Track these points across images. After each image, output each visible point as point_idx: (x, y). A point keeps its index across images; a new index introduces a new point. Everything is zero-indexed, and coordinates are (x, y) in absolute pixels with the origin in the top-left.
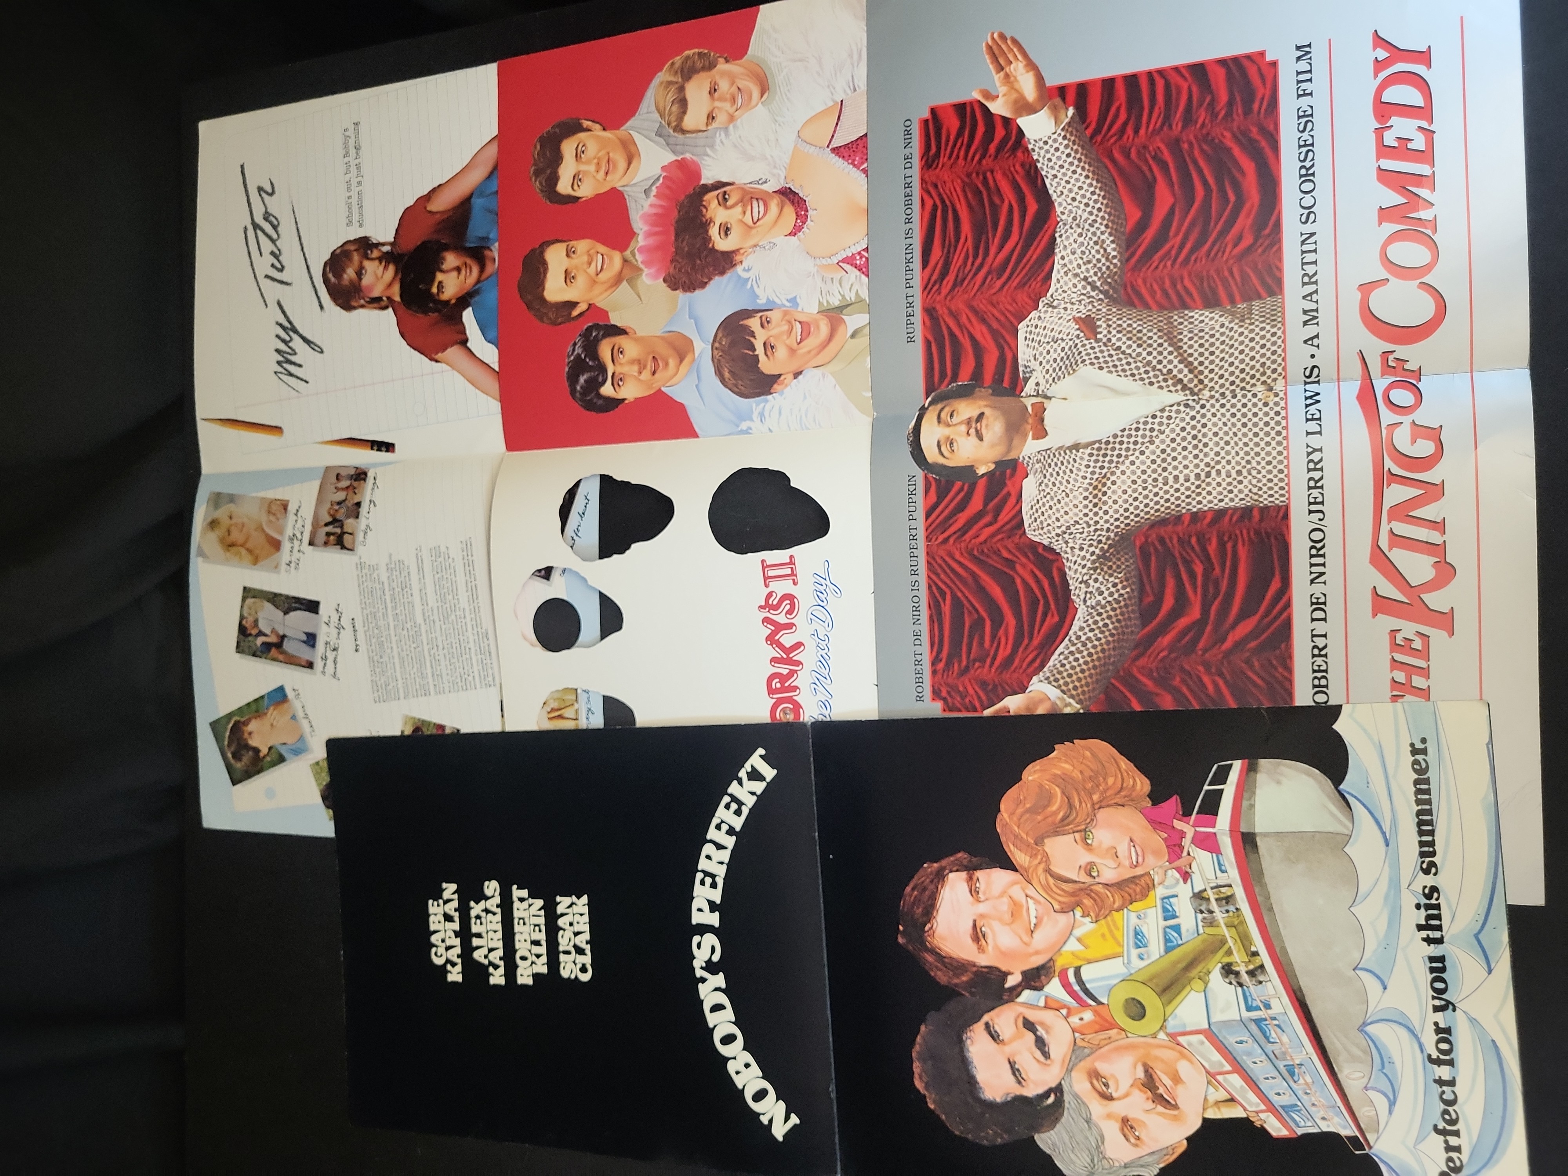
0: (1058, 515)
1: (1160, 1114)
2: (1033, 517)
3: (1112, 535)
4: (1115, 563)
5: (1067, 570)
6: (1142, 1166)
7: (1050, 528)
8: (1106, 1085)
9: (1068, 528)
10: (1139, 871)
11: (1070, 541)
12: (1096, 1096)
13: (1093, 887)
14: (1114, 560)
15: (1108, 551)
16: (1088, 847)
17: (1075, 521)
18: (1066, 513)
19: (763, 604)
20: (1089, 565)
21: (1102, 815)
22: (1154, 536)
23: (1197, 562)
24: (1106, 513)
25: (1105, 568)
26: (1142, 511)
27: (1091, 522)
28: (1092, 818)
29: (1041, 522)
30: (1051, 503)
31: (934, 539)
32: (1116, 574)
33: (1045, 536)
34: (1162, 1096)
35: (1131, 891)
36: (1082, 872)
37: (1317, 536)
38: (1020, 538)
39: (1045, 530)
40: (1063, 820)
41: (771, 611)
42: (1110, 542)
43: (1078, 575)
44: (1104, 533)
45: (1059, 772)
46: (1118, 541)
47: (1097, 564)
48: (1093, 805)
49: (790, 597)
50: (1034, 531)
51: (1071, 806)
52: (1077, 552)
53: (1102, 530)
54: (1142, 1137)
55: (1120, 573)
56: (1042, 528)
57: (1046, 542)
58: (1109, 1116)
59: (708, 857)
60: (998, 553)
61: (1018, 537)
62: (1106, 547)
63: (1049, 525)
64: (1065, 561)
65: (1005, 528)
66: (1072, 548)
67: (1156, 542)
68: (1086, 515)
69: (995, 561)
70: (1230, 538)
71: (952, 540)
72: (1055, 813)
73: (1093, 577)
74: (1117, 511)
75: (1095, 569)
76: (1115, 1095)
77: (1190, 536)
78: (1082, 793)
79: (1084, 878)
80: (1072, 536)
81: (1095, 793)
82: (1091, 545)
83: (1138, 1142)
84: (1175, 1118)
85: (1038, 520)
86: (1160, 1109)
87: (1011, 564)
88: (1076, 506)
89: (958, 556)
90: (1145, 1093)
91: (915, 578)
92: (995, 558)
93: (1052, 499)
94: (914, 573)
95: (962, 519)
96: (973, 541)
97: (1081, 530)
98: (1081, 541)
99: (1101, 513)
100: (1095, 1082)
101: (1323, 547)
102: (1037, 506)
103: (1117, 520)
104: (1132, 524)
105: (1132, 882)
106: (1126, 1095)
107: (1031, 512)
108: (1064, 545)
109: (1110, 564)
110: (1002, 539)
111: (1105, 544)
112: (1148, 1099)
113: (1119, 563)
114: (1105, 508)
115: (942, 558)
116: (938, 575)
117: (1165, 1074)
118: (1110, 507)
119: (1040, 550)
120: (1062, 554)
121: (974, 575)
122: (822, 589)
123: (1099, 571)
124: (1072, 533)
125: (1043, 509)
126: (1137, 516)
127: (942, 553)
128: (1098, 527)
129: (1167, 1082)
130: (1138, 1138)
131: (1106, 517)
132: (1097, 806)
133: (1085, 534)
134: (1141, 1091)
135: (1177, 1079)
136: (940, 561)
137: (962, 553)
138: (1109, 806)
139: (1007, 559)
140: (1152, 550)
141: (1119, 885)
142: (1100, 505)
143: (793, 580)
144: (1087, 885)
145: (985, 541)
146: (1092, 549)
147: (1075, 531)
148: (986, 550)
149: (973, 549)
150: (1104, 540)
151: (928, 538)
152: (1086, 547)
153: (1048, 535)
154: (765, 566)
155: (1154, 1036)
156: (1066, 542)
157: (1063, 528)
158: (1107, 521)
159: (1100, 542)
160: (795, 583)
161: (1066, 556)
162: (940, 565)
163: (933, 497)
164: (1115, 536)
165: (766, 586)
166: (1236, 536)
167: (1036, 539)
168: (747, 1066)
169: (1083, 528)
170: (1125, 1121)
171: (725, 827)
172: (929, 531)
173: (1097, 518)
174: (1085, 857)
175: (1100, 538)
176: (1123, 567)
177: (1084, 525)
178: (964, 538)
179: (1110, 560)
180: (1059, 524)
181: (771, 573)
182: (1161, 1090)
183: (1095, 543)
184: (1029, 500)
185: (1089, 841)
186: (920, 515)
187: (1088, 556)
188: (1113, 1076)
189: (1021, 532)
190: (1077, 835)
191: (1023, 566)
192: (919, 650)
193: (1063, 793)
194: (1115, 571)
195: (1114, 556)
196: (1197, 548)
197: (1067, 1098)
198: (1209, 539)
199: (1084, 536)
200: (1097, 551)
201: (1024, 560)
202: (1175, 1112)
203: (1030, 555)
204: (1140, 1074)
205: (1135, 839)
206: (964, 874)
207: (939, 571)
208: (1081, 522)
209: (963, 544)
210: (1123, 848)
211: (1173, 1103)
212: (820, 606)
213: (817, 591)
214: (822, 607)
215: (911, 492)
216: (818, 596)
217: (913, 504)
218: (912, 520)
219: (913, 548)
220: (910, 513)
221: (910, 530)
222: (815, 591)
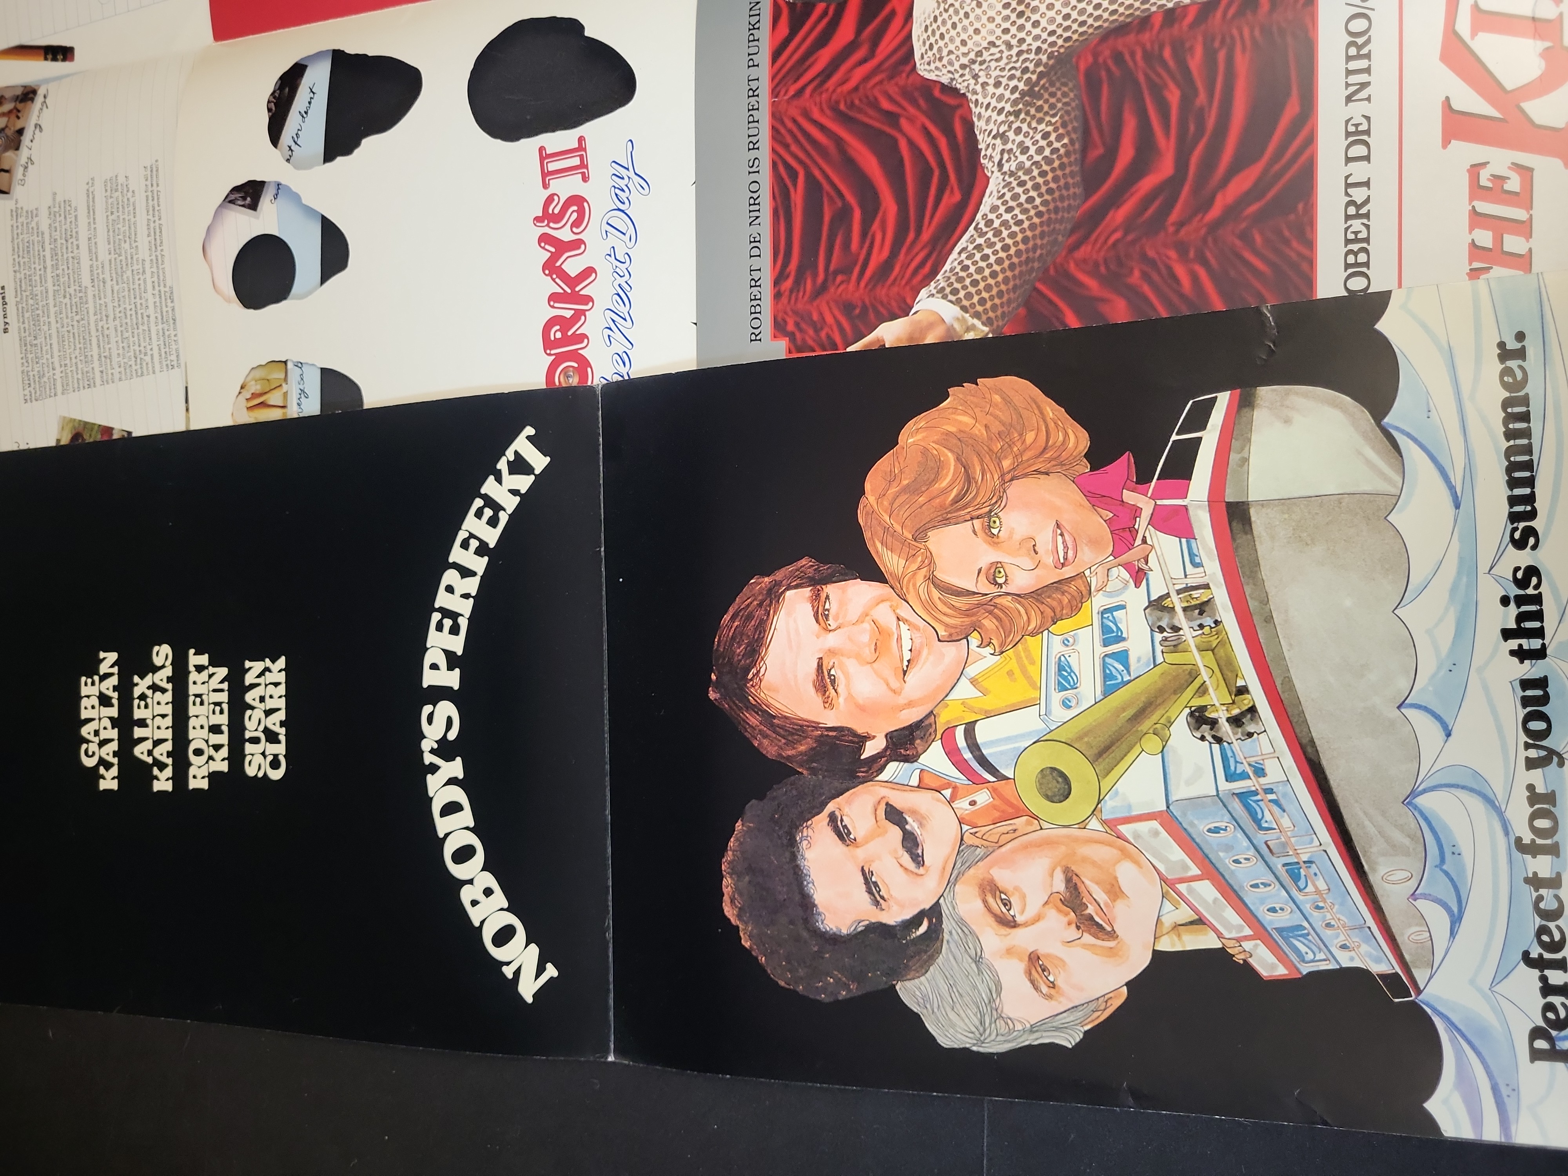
0: (964, 36)
1: (1086, 946)
2: (928, 44)
3: (1044, 58)
4: (1046, 101)
5: (975, 119)
6: (1057, 1029)
7: (953, 57)
8: (1007, 904)
9: (979, 54)
10: (1068, 572)
11: (981, 74)
12: (991, 920)
13: (998, 601)
14: (1046, 96)
15: (1037, 83)
16: (992, 538)
17: (989, 43)
18: (977, 31)
19: (541, 215)
20: (1008, 108)
21: (1014, 490)
22: (1107, 53)
23: (1172, 85)
24: (1036, 24)
25: (1033, 111)
26: (1091, 15)
27: (1014, 42)
28: (999, 497)
29: (940, 50)
30: (955, 19)
31: (782, 93)
32: (1048, 118)
33: (945, 71)
34: (1091, 918)
35: (1054, 604)
36: (982, 577)
37: (1358, 25)
38: (908, 76)
39: (945, 61)
40: (956, 501)
41: (552, 225)
42: (1041, 69)
43: (991, 126)
44: (1032, 56)
45: (952, 429)
46: (1053, 66)
47: (1021, 106)
48: (1002, 476)
49: (577, 201)
50: (929, 64)
51: (969, 479)
52: (991, 89)
53: (1029, 51)
54: (1060, 983)
55: (1054, 116)
56: (941, 59)
57: (945, 80)
58: (1010, 952)
59: (450, 589)
60: (874, 104)
61: (904, 75)
62: (1034, 77)
63: (950, 52)
64: (972, 106)
65: (887, 65)
66: (984, 85)
67: (1110, 62)
68: (1006, 31)
69: (871, 117)
70: (1223, 42)
71: (808, 91)
72: (945, 491)
73: (1014, 126)
74: (1052, 21)
75: (1017, 114)
76: (1019, 919)
77: (1161, 47)
78: (987, 459)
79: (985, 587)
80: (984, 67)
81: (1006, 457)
82: (1012, 78)
83: (1052, 991)
84: (1112, 953)
85: (936, 48)
86: (1088, 938)
87: (892, 118)
88: (991, 20)
89: (816, 115)
90: (1067, 914)
91: (754, 154)
92: (871, 112)
93: (957, 12)
94: (754, 147)
95: (825, 56)
96: (839, 90)
97: (998, 55)
98: (998, 73)
99: (1028, 26)
100: (990, 900)
101: (1368, 41)
102: (935, 26)
103: (1052, 33)
104: (1075, 37)
105: (1057, 589)
106: (1037, 919)
107: (925, 36)
108: (972, 82)
109: (1040, 103)
110: (881, 82)
111: (1033, 72)
112: (1069, 924)
113: (1052, 100)
114: (1035, 17)
115: (794, 121)
116: (787, 146)
117: (1097, 883)
118: (1043, 15)
119: (937, 93)
120: (969, 95)
121: (839, 141)
122: (622, 183)
123: (1022, 116)
124: (984, 61)
125: (943, 30)
126: (1082, 24)
127: (794, 112)
128: (1024, 47)
129: (1101, 896)
130: (1053, 985)
131: (1036, 31)
132: (1008, 477)
133: (1005, 61)
134: (1060, 911)
135: (1115, 891)
136: (790, 124)
137: (822, 110)
138: (1026, 475)
139: (888, 114)
140: (1103, 73)
141: (1037, 595)
142: (1028, 13)
143: (583, 174)
144: (989, 597)
145: (856, 89)
146: (1013, 83)
147: (988, 59)
148: (857, 102)
149: (837, 102)
150: (1031, 66)
151: (775, 92)
152: (1004, 81)
153: (949, 68)
154: (544, 156)
155: (1083, 825)
156: (976, 77)
157: (972, 55)
158: (1037, 38)
159: (1025, 70)
160: (585, 179)
161: (974, 98)
162: (790, 131)
163: (784, 29)
164: (1049, 58)
165: (545, 186)
166: (1232, 38)
167: (931, 76)
168: (488, 892)
169: (1001, 52)
170: (1034, 959)
171: (474, 544)
172: (777, 80)
173: (1022, 35)
174: (987, 556)
175: (1027, 64)
176: (1059, 105)
177: (1003, 47)
178: (827, 86)
179: (1039, 96)
180: (964, 50)
181: (552, 167)
182: (1091, 910)
183: (1018, 74)
184: (922, 18)
185: (995, 531)
186: (764, 57)
187: (1007, 94)
188: (1017, 889)
189: (908, 68)
190: (977, 522)
191: (911, 120)
192: (756, 263)
193: (958, 459)
194: (1046, 113)
195: (1046, 89)
196: (1171, 63)
197: (947, 925)
198: (1192, 48)
199: (1002, 64)
200: (1021, 86)
201: (912, 110)
202: (1111, 944)
203: (922, 102)
204: (1060, 885)
205: (1063, 523)
206: (807, 592)
207: (789, 139)
208: (998, 43)
209: (824, 96)
210: (1045, 538)
211: (1109, 929)
212: (619, 210)
213: (615, 187)
214: (623, 211)
215: (753, 26)
216: (616, 195)
217: (756, 43)
218: (754, 66)
219: (753, 109)
220: (751, 57)
221: (750, 83)
222: (613, 188)
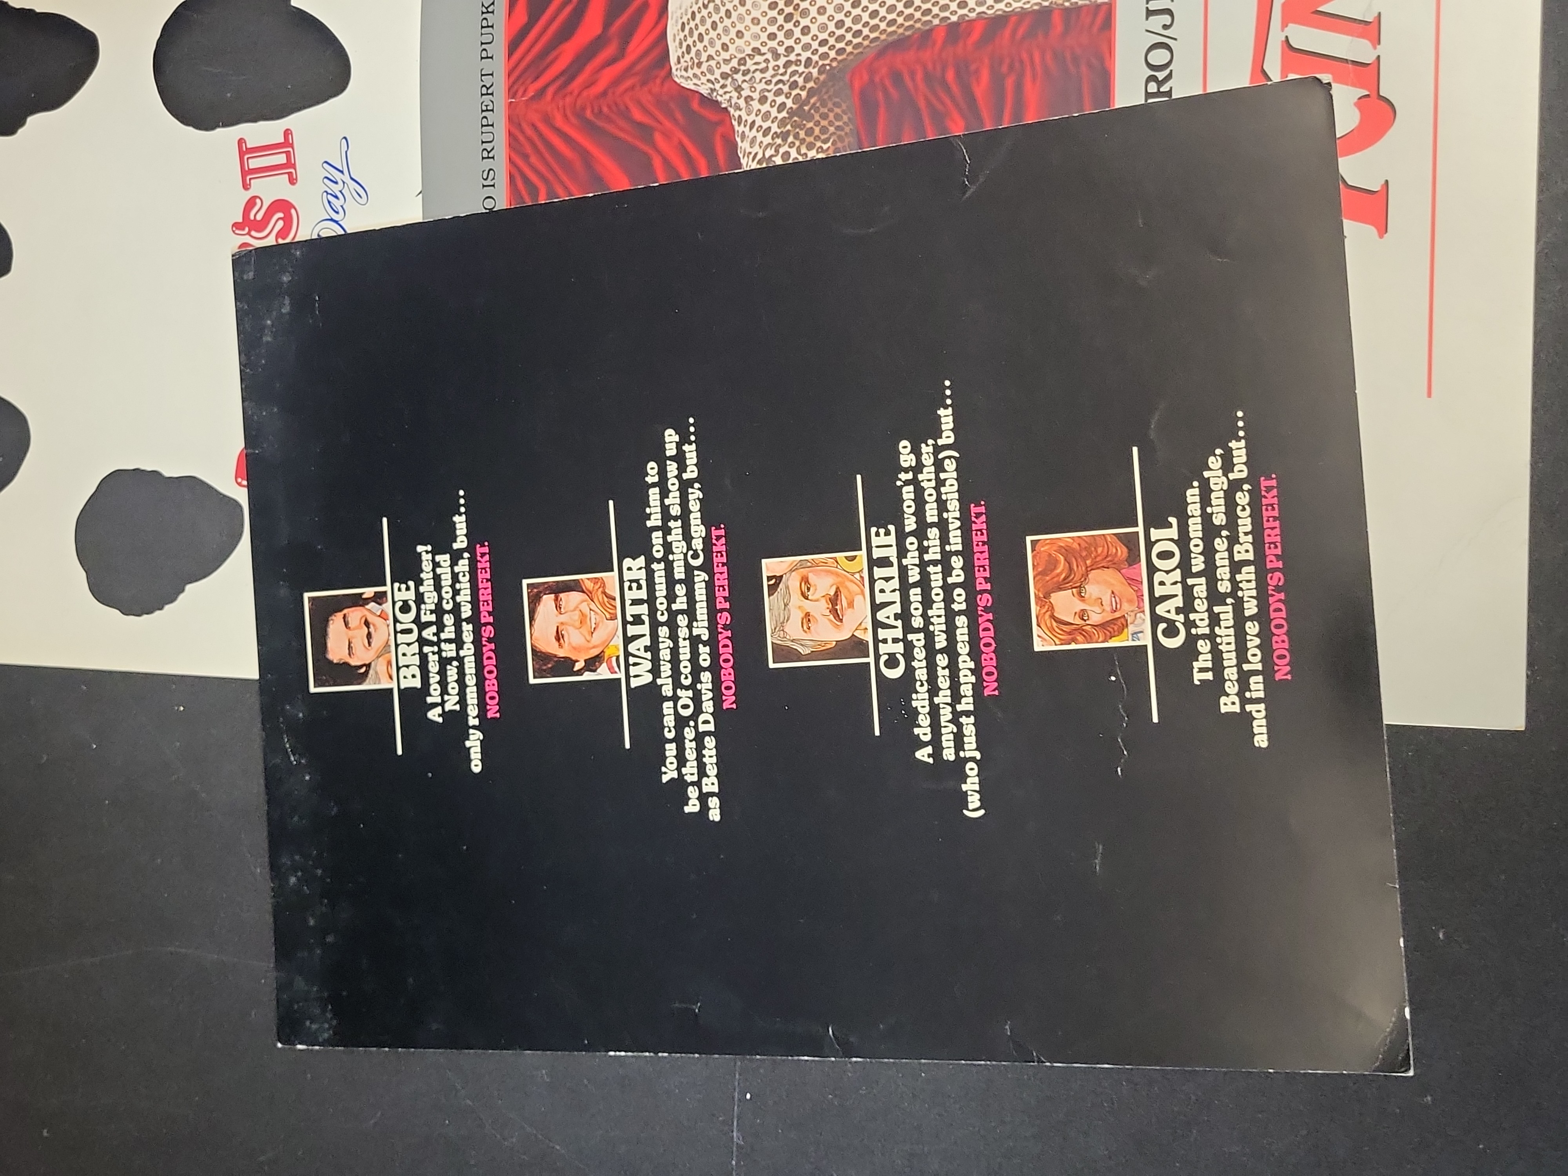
0: (725, 39)
2: (685, 45)
3: (815, 72)
4: (817, 124)
5: (738, 140)
7: (713, 63)
9: (742, 62)
11: (744, 85)
14: (817, 117)
15: (806, 102)
17: (754, 49)
18: (740, 34)
19: (240, 220)
20: (775, 128)
22: (884, 71)
23: (956, 115)
24: (806, 30)
25: (802, 134)
26: (866, 24)
27: (781, 50)
29: (698, 53)
30: (716, 18)
31: (520, 93)
32: (819, 144)
33: (704, 79)
37: (1159, 57)
38: (662, 83)
39: (704, 67)
41: (253, 233)
42: (811, 84)
44: (801, 69)
46: (824, 82)
47: (789, 127)
49: (283, 206)
50: (686, 70)
52: (755, 105)
53: (798, 62)
55: (825, 141)
56: (699, 65)
57: (704, 90)
60: (626, 114)
61: (658, 81)
62: (804, 94)
63: (710, 58)
64: (735, 123)
65: (638, 67)
66: (748, 99)
67: (887, 83)
68: (772, 37)
69: (621, 129)
70: (1011, 67)
71: (550, 92)
73: (782, 150)
74: (823, 28)
75: (784, 136)
77: (944, 70)
80: (747, 78)
82: (779, 93)
85: (694, 50)
87: (645, 131)
88: (756, 21)
89: (559, 121)
91: (489, 163)
92: (622, 123)
93: (717, 9)
94: (489, 156)
95: (569, 51)
96: (585, 94)
97: (764, 65)
98: (763, 86)
99: (797, 32)
101: (1169, 77)
102: (692, 24)
103: (823, 43)
104: (849, 49)
107: (682, 35)
108: (735, 94)
109: (810, 125)
110: (632, 88)
111: (803, 88)
113: (824, 123)
114: (804, 22)
115: (534, 126)
116: (526, 157)
118: (813, 20)
119: (695, 105)
120: (731, 110)
121: (586, 156)
122: (336, 189)
123: (791, 139)
124: (748, 71)
125: (702, 30)
126: (857, 34)
127: (535, 117)
128: (793, 57)
131: (806, 39)
133: (771, 72)
136: (529, 132)
137: (565, 116)
139: (640, 124)
140: (880, 95)
142: (797, 17)
143: (290, 174)
145: (604, 93)
146: (780, 99)
147: (753, 68)
148: (605, 109)
149: (583, 109)
150: (801, 81)
151: (512, 91)
152: (770, 96)
153: (709, 76)
154: (244, 150)
156: (739, 89)
157: (734, 63)
158: (806, 47)
159: (794, 85)
160: (292, 181)
161: (737, 114)
162: (529, 139)
163: (522, 16)
164: (820, 72)
165: (246, 186)
166: (1021, 62)
167: (689, 85)
169: (767, 61)
172: (512, 79)
173: (790, 42)
175: (796, 78)
176: (832, 129)
177: (769, 56)
178: (570, 88)
179: (810, 118)
180: (726, 55)
181: (254, 163)
183: (786, 88)
184: (679, 15)
186: (499, 49)
187: (774, 112)
189: (663, 73)
191: (667, 135)
194: (817, 138)
195: (817, 110)
196: (955, 89)
198: (977, 71)
199: (768, 75)
200: (789, 103)
201: (668, 124)
203: (679, 116)
207: (529, 149)
208: (764, 50)
209: (568, 100)
212: (332, 220)
213: (328, 193)
214: (336, 222)
215: (487, 8)
216: (329, 202)
217: (490, 30)
218: (487, 58)
219: (487, 110)
220: (484, 46)
221: (483, 77)
222: (325, 194)
